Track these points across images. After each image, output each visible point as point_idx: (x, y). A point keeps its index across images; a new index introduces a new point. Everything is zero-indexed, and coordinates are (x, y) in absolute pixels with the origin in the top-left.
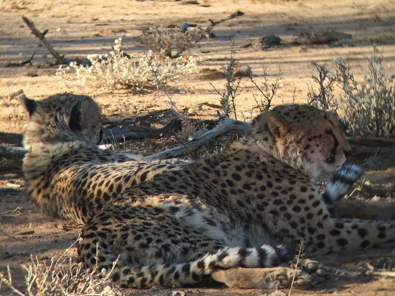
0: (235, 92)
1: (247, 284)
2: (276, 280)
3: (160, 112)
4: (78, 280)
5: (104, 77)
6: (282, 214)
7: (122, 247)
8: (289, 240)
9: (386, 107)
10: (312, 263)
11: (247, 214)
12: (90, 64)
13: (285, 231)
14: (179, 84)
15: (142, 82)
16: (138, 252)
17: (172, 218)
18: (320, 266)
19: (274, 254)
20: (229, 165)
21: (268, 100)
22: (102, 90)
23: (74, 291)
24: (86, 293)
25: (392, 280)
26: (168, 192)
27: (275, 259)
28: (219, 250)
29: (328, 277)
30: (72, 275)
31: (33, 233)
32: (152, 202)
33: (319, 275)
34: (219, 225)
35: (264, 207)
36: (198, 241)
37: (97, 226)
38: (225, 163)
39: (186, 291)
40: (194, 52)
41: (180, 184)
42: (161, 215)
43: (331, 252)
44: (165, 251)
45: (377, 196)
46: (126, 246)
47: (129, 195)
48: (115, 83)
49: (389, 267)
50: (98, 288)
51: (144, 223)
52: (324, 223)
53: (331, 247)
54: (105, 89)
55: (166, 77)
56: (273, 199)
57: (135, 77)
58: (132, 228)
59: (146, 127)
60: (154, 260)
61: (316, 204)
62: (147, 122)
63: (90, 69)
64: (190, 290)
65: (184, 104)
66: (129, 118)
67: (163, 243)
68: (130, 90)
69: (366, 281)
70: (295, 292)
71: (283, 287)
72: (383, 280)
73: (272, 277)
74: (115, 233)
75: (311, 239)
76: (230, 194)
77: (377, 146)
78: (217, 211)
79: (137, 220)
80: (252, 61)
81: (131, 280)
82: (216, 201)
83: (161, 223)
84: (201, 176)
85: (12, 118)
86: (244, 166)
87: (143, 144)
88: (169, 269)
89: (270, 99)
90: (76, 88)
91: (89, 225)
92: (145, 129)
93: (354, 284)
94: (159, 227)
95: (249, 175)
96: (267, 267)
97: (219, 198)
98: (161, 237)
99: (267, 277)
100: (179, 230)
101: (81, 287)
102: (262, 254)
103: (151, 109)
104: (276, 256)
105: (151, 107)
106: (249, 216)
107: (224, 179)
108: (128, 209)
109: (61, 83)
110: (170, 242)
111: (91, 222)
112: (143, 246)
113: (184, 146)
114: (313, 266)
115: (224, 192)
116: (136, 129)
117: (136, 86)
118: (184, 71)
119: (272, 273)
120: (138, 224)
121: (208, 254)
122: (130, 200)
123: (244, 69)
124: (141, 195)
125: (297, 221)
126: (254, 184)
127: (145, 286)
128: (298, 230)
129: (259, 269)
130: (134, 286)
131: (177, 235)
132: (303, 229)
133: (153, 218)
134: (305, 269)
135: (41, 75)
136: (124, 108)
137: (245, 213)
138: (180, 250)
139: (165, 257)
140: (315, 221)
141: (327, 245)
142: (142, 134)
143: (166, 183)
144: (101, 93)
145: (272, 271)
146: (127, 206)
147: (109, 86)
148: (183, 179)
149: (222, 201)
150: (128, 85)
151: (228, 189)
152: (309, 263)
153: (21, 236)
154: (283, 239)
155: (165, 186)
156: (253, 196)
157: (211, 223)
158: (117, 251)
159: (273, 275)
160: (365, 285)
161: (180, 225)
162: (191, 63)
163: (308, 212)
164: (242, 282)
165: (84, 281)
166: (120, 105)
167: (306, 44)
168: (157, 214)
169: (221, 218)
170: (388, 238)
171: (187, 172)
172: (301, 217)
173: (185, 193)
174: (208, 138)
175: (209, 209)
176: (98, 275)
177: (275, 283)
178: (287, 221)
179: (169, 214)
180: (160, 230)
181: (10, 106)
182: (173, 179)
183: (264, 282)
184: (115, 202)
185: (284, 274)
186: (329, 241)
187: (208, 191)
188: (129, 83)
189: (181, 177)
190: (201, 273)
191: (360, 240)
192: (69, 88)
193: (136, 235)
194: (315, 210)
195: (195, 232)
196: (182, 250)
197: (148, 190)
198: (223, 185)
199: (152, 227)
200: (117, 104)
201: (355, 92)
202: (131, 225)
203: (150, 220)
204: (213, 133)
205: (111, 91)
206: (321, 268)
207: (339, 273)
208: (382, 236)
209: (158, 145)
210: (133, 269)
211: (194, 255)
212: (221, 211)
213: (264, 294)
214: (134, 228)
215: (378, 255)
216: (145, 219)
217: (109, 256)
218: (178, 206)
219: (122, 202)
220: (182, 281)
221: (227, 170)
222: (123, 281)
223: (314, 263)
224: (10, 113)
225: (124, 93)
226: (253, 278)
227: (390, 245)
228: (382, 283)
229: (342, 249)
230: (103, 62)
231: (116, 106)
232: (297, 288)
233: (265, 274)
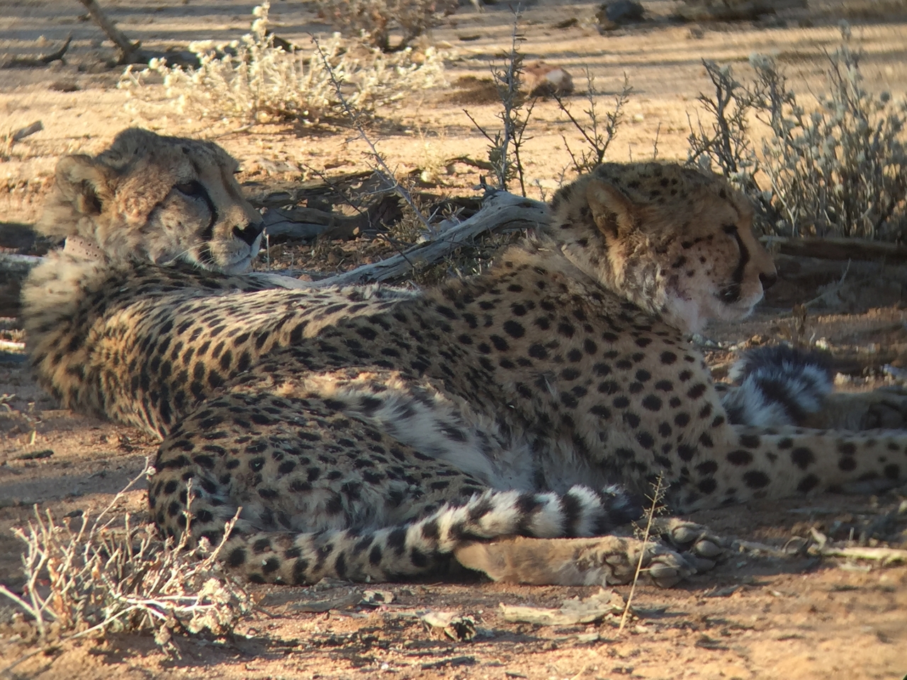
0: (521, 133)
1: (536, 574)
2: (602, 565)
3: (355, 177)
4: (144, 564)
5: (229, 95)
6: (618, 415)
7: (250, 490)
8: (636, 475)
9: (869, 167)
10: (684, 526)
11: (539, 414)
12: (197, 65)
13: (625, 453)
14: (404, 114)
15: (318, 108)
16: (287, 501)
17: (365, 424)
18: (703, 535)
19: (599, 508)
20: (497, 301)
21: (598, 150)
22: (224, 125)
23: (136, 589)
24: (163, 595)
25: (869, 568)
26: (356, 363)
27: (598, 518)
28: (473, 498)
29: (721, 559)
30: (130, 553)
31: (49, 456)
32: (321, 387)
33: (699, 555)
34: (473, 439)
35: (577, 399)
36: (424, 476)
37: (192, 440)
38: (487, 297)
39: (396, 590)
40: (442, 37)
41: (385, 345)
42: (339, 416)
43: (730, 503)
44: (350, 499)
45: (843, 373)
46: (259, 487)
47: (267, 369)
48: (255, 109)
49: (863, 537)
50: (191, 582)
51: (302, 435)
52: (715, 435)
53: (731, 491)
54: (231, 122)
55: (373, 97)
56: (598, 380)
57: (302, 95)
58: (273, 445)
59: (322, 214)
60: (323, 518)
61: (697, 391)
62: (324, 201)
63: (195, 77)
64: (405, 587)
65: (414, 159)
66: (282, 190)
67: (345, 481)
68: (290, 127)
69: (809, 570)
70: (645, 593)
71: (619, 582)
72: (848, 566)
73: (594, 558)
74: (235, 457)
75: (685, 471)
76: (500, 369)
77: (847, 258)
78: (468, 409)
79: (285, 426)
80: (576, 60)
81: (272, 565)
82: (468, 384)
83: (339, 433)
84: (433, 326)
85: (13, 187)
86: (531, 305)
87: (313, 253)
88: (358, 540)
89: (601, 148)
90: (165, 119)
91: (174, 437)
92: (319, 218)
93: (781, 576)
94: (336, 445)
95: (543, 324)
96: (581, 537)
97: (474, 376)
98: (340, 467)
99: (581, 558)
100: (382, 451)
101: (151, 579)
102: (571, 507)
103: (334, 172)
104: (603, 513)
105: (337, 165)
106: (544, 418)
107: (485, 334)
108: (264, 403)
109: (130, 107)
110: (361, 478)
111: (180, 430)
112: (299, 487)
113: (403, 258)
114: (686, 533)
115: (485, 363)
116: (297, 218)
117: (302, 117)
118: (413, 82)
119: (593, 551)
120: (287, 436)
121: (446, 505)
122: (269, 381)
123: (554, 77)
124: (295, 371)
125: (654, 430)
126: (554, 345)
127: (304, 578)
128: (654, 452)
129: (564, 540)
130: (279, 578)
131: (377, 462)
132: (667, 448)
133: (321, 424)
134: (667, 540)
135: (85, 89)
136: (275, 168)
137: (533, 413)
138: (384, 496)
139: (349, 512)
140: (693, 430)
141: (722, 485)
142: (311, 228)
143: (351, 343)
144: (221, 132)
145: (594, 546)
146: (262, 396)
147: (240, 117)
148: (392, 334)
149: (481, 384)
150: (285, 114)
151: (494, 357)
152: (676, 526)
153: (22, 463)
154: (620, 473)
155: (349, 349)
156: (551, 373)
157: (456, 435)
158: (239, 499)
159: (596, 554)
160: (805, 577)
161: (384, 439)
162: (431, 64)
163: (678, 410)
164: (525, 570)
165: (158, 567)
166: (266, 160)
167: (701, 19)
168: (331, 414)
169: (478, 424)
170: (861, 469)
171: (401, 317)
172: (662, 421)
173: (396, 365)
174: (458, 238)
175: (451, 403)
176: (191, 553)
177: (601, 573)
178: (631, 432)
179: (360, 415)
180: (338, 449)
181: (12, 159)
182: (368, 334)
183: (576, 570)
184: (234, 385)
185: (621, 551)
186: (727, 478)
187: (448, 361)
188: (287, 108)
189: (387, 329)
190: (431, 550)
191: (797, 475)
192: (150, 119)
193: (283, 461)
194: (693, 406)
195: (418, 455)
196: (389, 497)
197: (311, 359)
198: (484, 348)
199: (319, 443)
200: (258, 157)
201: (797, 132)
202: (271, 439)
203: (315, 428)
204: (469, 227)
205: (245, 127)
206: (705, 539)
207: (747, 550)
208: (847, 464)
209: (349, 255)
210: (277, 540)
211: (415, 508)
212: (479, 408)
213: (573, 597)
214: (277, 446)
215: (836, 510)
216: (302, 426)
217: (221, 510)
218: (379, 395)
219: (250, 386)
220: (388, 567)
221: (492, 312)
222: (254, 567)
223: (688, 528)
224: (9, 175)
225: (276, 134)
226: (549, 560)
227: (865, 486)
228: (846, 574)
229: (756, 496)
230: (227, 58)
231: (255, 162)
232: (650, 585)
233: (578, 552)
